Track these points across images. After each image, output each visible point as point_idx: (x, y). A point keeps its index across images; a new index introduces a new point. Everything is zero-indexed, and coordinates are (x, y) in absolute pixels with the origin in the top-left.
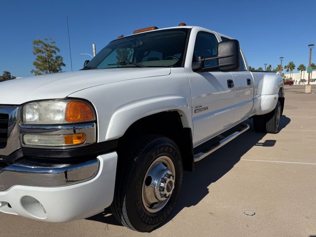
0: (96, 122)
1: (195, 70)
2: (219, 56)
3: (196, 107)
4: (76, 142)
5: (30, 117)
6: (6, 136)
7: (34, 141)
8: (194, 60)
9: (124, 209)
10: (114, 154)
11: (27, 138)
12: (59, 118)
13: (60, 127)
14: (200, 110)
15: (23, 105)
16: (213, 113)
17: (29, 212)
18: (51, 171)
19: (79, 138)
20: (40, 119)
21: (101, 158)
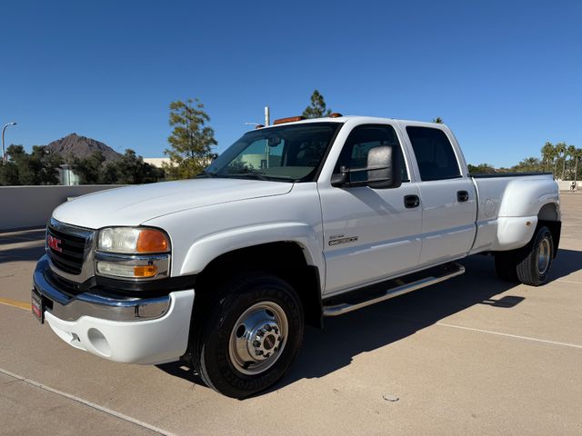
0: (170, 253)
1: (335, 185)
2: (369, 167)
3: (331, 238)
4: (147, 274)
5: (106, 243)
6: (81, 261)
7: (107, 269)
8: (337, 170)
9: (202, 361)
10: (191, 292)
11: (100, 265)
12: (131, 247)
13: (133, 257)
14: (340, 242)
15: (99, 230)
16: (368, 246)
17: (96, 347)
18: (119, 304)
19: (150, 270)
20: (113, 247)
21: (173, 295)
